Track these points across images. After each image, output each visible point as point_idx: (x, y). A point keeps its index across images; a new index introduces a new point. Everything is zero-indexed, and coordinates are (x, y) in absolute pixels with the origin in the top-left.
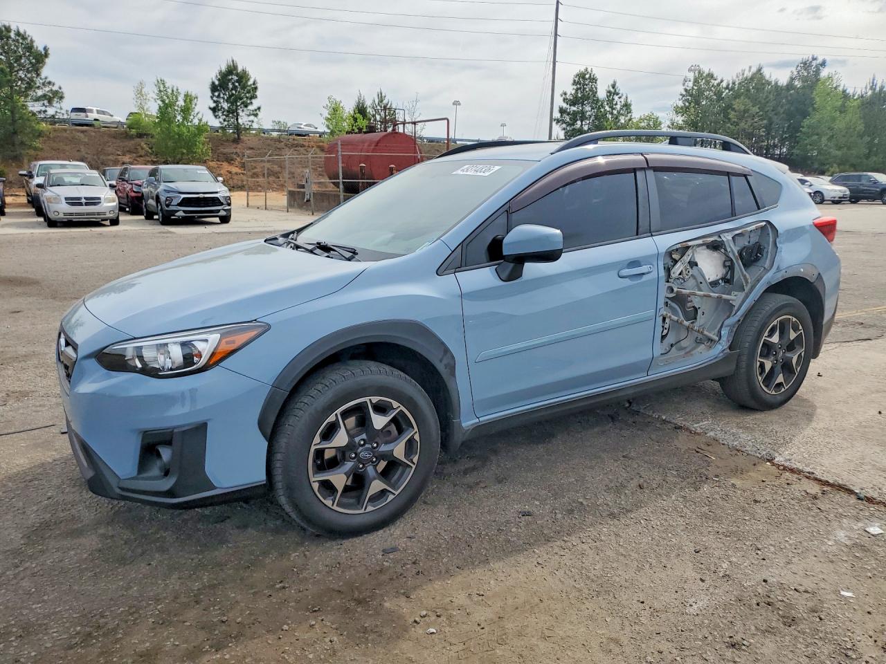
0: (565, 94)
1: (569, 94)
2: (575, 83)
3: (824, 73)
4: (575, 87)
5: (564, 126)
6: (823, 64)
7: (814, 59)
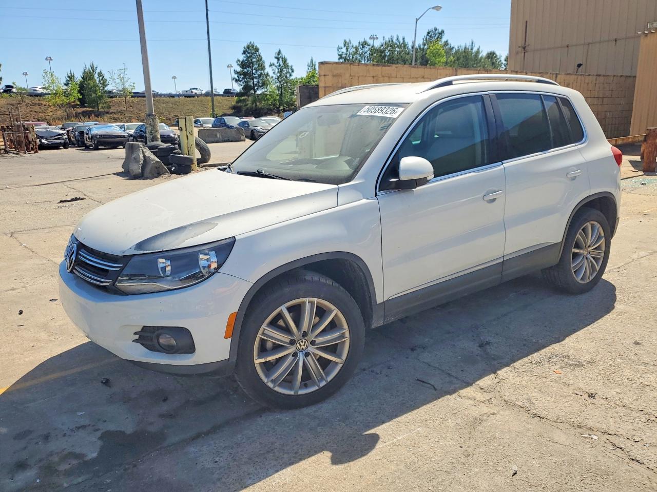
0: (239, 60)
1: (241, 60)
2: (244, 52)
3: (444, 40)
4: (245, 56)
5: (241, 83)
6: (443, 32)
7: (436, 30)
